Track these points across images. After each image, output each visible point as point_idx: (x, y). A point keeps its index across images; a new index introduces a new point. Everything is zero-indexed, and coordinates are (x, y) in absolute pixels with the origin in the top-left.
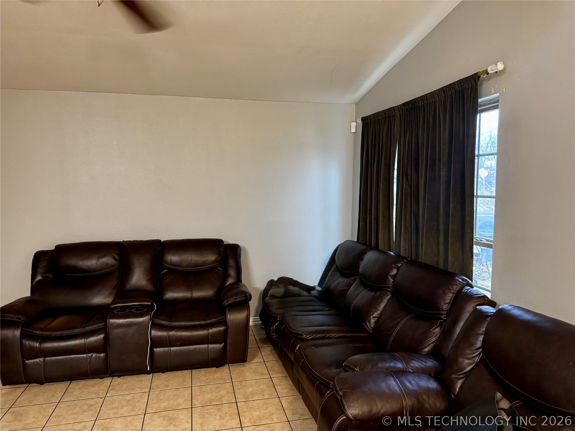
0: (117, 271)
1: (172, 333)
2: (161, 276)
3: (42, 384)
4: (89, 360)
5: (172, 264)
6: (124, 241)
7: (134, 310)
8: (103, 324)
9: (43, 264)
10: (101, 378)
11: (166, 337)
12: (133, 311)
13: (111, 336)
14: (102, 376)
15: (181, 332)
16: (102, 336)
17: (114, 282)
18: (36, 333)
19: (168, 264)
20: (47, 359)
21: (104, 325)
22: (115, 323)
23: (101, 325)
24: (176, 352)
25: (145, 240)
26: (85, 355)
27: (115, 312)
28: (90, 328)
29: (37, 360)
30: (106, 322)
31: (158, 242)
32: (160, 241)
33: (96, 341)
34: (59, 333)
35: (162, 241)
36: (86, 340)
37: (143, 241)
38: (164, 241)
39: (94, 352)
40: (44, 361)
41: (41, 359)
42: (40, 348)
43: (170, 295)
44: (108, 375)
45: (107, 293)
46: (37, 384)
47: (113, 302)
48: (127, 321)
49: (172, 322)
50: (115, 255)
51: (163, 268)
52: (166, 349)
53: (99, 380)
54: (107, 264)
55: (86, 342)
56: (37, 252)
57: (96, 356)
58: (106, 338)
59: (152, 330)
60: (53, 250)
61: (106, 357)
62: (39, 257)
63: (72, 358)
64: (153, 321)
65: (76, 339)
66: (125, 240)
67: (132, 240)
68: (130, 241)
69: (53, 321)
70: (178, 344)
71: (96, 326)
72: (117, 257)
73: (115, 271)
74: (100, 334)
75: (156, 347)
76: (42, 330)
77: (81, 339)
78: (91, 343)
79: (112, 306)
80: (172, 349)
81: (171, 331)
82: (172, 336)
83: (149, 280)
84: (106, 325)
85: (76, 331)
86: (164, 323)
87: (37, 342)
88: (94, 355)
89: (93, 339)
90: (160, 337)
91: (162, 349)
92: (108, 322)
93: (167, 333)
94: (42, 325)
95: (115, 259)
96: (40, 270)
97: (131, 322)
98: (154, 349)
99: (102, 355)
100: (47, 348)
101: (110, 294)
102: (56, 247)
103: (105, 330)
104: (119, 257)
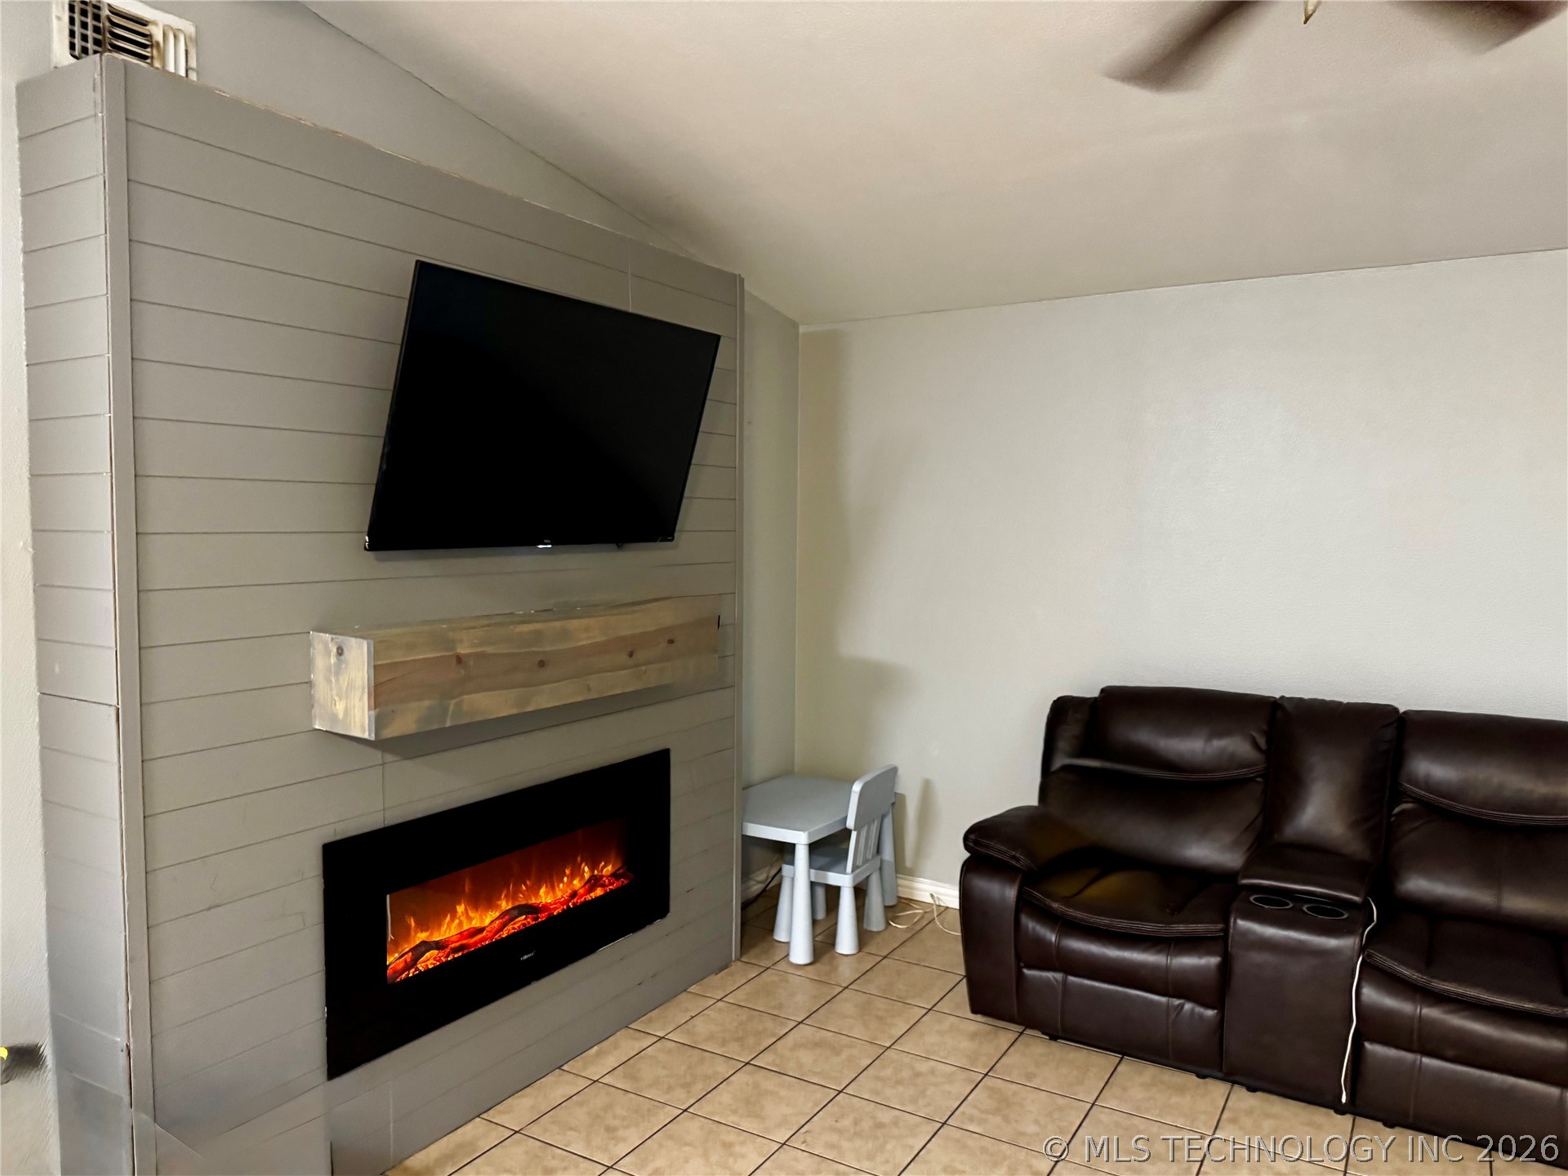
0: (1259, 779)
1: (1432, 1013)
2: (1393, 819)
3: (1054, 1037)
4: (1173, 1015)
5: (1429, 785)
6: (1282, 697)
7: (1308, 908)
8: (1220, 926)
9: (1071, 731)
10: (1199, 1076)
11: (1411, 1018)
12: (1305, 909)
13: (1239, 968)
14: (1206, 1071)
15: (1466, 1018)
16: (1213, 961)
17: (1249, 810)
18: (1051, 907)
19: (1416, 784)
20: (1071, 978)
21: (1221, 930)
22: (1254, 933)
23: (1215, 928)
24: (1438, 1075)
25: (1348, 703)
26: (1163, 999)
27: (1252, 899)
28: (1182, 927)
29: (1050, 975)
30: (1227, 922)
31: (1392, 710)
32: (1396, 710)
33: (1197, 970)
34: (1104, 921)
35: (1401, 711)
36: (1171, 960)
37: (1340, 704)
38: (1405, 713)
39: (1188, 998)
40: (1065, 982)
41: (1059, 976)
42: (1058, 947)
43: (1419, 884)
44: (1220, 1075)
45: (1228, 838)
46: (1043, 1033)
47: (1248, 869)
48: (1290, 938)
49: (1433, 977)
50: (1253, 733)
51: (1400, 795)
52: (1409, 1056)
53: (1194, 1078)
54: (1232, 756)
55: (1171, 963)
56: (1060, 699)
57: (1192, 1010)
58: (1225, 968)
59: (1363, 984)
60: (1096, 698)
61: (1221, 1022)
62: (1062, 710)
63: (1129, 996)
64: (1369, 956)
65: (1145, 950)
66: (1288, 696)
67: (1306, 696)
68: (1301, 700)
69: (1087, 886)
70: (1450, 1053)
71: (1200, 928)
72: (1262, 742)
73: (1252, 780)
74: (1209, 953)
75: (1373, 1041)
76: (1066, 901)
77: (1159, 952)
78: (1184, 971)
79: (1245, 881)
80: (1426, 1060)
81: (1430, 1006)
82: (1432, 1023)
83: (1354, 825)
84: (1226, 930)
85: (1148, 927)
86: (1406, 972)
87: (1053, 930)
88: (1188, 1006)
89: (1188, 961)
90: (1389, 1014)
91: (1392, 1052)
92: (1232, 924)
93: (1416, 1009)
94: (1066, 887)
95: (1256, 745)
96: (1062, 745)
97: (1301, 942)
98: (1368, 1045)
99: (1210, 1013)
100: (1073, 951)
101: (1236, 844)
102: (1103, 691)
103: (1220, 943)
104: (1268, 742)
